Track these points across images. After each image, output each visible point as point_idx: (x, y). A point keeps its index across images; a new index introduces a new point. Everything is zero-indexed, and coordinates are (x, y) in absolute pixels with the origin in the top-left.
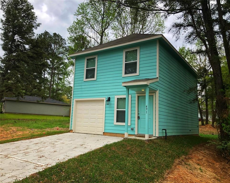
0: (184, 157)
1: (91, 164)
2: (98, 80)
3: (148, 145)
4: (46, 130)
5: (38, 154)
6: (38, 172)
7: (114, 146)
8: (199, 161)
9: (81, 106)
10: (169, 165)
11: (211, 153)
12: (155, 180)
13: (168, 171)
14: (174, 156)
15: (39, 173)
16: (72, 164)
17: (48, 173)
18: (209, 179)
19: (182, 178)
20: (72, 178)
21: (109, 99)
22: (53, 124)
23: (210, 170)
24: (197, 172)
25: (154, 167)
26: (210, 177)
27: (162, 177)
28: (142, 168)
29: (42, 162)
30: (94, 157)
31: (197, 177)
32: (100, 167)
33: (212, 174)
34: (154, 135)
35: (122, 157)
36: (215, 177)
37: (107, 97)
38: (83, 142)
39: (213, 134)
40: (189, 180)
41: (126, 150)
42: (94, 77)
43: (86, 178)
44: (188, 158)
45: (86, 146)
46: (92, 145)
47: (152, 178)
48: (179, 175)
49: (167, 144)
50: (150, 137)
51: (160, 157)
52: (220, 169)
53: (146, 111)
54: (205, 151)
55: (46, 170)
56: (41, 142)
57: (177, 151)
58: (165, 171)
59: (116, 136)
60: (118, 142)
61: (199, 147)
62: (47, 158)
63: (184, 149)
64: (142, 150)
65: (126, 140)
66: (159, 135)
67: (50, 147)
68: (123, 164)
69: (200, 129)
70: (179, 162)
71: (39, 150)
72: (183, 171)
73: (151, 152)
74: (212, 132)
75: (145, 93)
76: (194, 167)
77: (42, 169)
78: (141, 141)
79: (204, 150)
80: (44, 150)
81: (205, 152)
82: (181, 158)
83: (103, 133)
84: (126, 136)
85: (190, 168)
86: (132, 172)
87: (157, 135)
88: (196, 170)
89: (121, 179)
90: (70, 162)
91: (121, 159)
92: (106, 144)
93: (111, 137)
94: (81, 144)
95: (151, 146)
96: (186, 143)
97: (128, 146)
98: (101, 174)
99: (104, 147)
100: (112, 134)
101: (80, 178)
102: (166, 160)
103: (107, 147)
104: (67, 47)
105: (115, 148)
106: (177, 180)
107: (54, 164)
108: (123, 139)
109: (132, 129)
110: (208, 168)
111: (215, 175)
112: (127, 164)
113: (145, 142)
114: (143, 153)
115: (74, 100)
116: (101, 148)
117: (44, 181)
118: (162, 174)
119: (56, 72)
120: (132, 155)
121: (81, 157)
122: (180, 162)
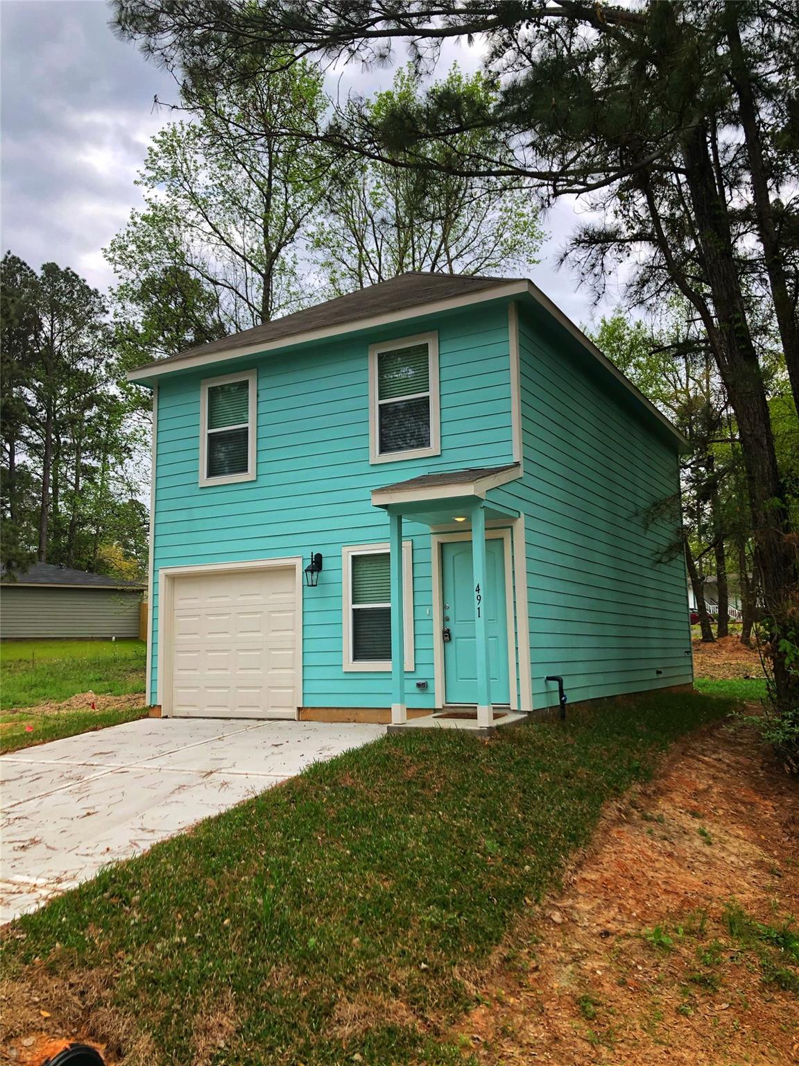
0: (639, 788)
1: (257, 860)
2: (263, 481)
3: (493, 751)
4: (34, 710)
5: (13, 834)
6: (18, 917)
7: (351, 768)
8: (696, 800)
9: (193, 599)
10: (581, 832)
11: (741, 759)
12: (528, 901)
13: (575, 857)
14: (597, 788)
15: (26, 923)
16: (170, 867)
17: (64, 919)
18: (739, 873)
19: (632, 878)
20: (174, 927)
21: (317, 564)
22: (65, 678)
23: (741, 833)
24: (690, 847)
25: (520, 846)
26: (741, 864)
27: (556, 884)
28: (471, 854)
29: (32, 871)
30: (267, 823)
31: (691, 868)
32: (294, 870)
33: (747, 848)
34: (514, 706)
35: (386, 815)
36: (762, 861)
37: (308, 553)
38: (211, 759)
39: (747, 677)
40: (660, 882)
41: (401, 782)
42: (244, 469)
43: (237, 924)
44: (654, 792)
45: (227, 778)
46: (255, 772)
47: (515, 891)
48: (620, 865)
49: (570, 740)
50: (496, 716)
51: (542, 798)
52: (777, 824)
53: (477, 606)
54: (721, 756)
55: (53, 908)
56: (18, 776)
57: (609, 767)
58: (567, 857)
59: (355, 721)
60: (367, 749)
61: (695, 740)
62: (53, 849)
63: (636, 757)
64: (467, 776)
65: (398, 737)
66: (534, 702)
67: (64, 794)
68: (392, 844)
69: (697, 658)
70: (617, 813)
71: (11, 816)
72: (635, 851)
73: (503, 782)
74: (744, 666)
75: (471, 530)
76: (678, 829)
77: (37, 903)
78: (462, 735)
79: (714, 752)
80: (39, 812)
81: (720, 760)
82: (627, 796)
83: (299, 709)
84: (398, 717)
85: (664, 834)
86: (430, 874)
87: (527, 706)
88: (687, 837)
89: (388, 910)
90: (160, 859)
91: (382, 823)
92: (312, 762)
93: (334, 724)
94: (201, 769)
95: (502, 753)
96: (645, 730)
97: (408, 762)
98: (300, 899)
99: (309, 777)
100: (335, 711)
101: (209, 927)
102: (568, 810)
103: (318, 773)
104: (112, 328)
105: (352, 777)
106: (612, 891)
107: (89, 874)
108: (386, 732)
109: (422, 686)
110: (733, 823)
111: (758, 851)
112: (407, 842)
113: (479, 738)
114: (471, 788)
115: (161, 573)
116: (292, 784)
117: (49, 954)
118: (552, 872)
119: (65, 442)
120: (426, 802)
121: (209, 831)
122: (625, 814)
